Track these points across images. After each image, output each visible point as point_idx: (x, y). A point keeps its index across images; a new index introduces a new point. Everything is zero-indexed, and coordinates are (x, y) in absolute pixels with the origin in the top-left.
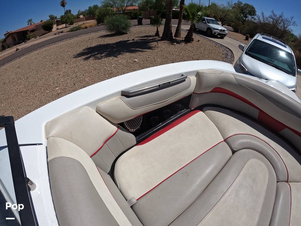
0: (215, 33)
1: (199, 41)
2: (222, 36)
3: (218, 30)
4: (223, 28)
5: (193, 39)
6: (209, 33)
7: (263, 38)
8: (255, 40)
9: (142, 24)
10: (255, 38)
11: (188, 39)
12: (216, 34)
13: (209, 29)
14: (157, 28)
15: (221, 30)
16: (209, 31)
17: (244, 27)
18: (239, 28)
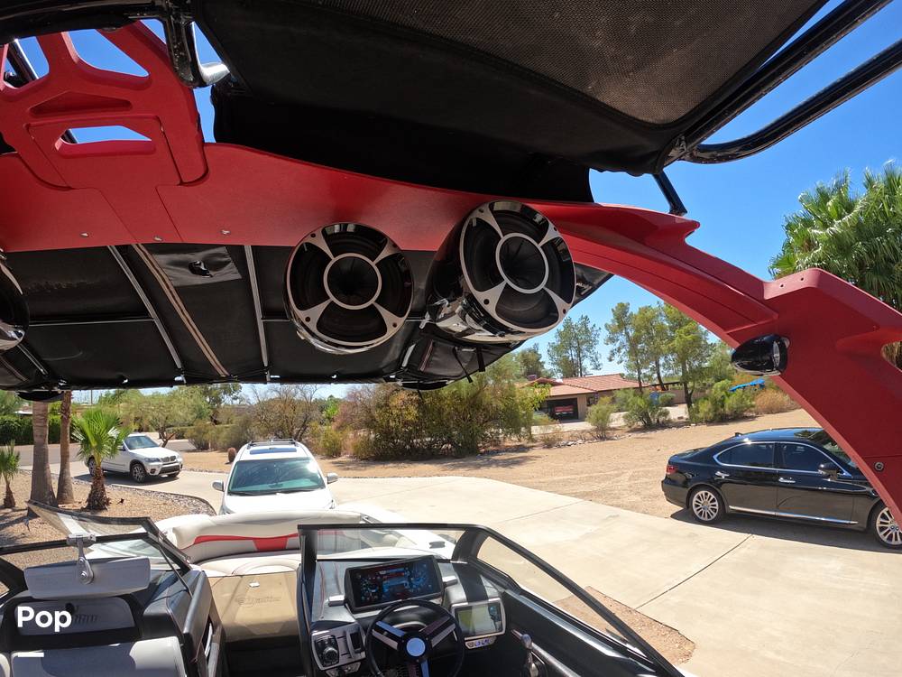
0: (153, 471)
1: (122, 501)
2: (171, 473)
3: (158, 460)
4: (169, 453)
5: (108, 500)
6: (138, 474)
7: (252, 453)
8: (239, 463)
10: (237, 458)
11: (96, 503)
12: (157, 473)
13: (136, 463)
14: (8, 483)
15: (166, 459)
16: (137, 469)
17: (219, 432)
18: (206, 437)
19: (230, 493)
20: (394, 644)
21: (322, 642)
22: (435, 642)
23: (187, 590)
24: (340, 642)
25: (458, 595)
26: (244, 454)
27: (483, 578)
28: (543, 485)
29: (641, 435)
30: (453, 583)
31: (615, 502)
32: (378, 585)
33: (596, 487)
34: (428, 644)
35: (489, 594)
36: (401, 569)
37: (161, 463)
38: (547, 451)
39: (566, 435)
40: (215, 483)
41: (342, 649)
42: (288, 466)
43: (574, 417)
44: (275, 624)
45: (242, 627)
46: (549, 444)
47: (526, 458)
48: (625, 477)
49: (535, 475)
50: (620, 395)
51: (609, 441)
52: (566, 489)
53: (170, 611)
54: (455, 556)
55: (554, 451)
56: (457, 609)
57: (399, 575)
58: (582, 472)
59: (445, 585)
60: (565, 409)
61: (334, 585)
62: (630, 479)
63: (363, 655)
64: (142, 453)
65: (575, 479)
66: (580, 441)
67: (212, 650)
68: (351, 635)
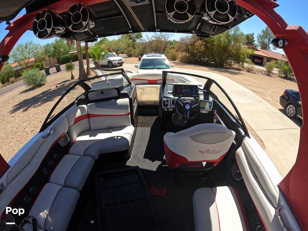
0: (115, 64)
2: (120, 64)
3: (116, 60)
4: (120, 58)
7: (147, 56)
8: (143, 59)
9: (50, 74)
10: (142, 58)
12: (116, 64)
13: (110, 62)
14: (72, 73)
15: (119, 60)
16: (110, 64)
17: (135, 51)
18: (131, 53)
19: (140, 68)
20: (182, 105)
21: (165, 101)
22: (193, 107)
23: (131, 88)
24: (169, 102)
25: (202, 97)
26: (145, 57)
27: (210, 95)
28: (242, 83)
29: (282, 79)
30: (202, 94)
31: (263, 97)
32: (182, 90)
33: (259, 90)
34: (191, 107)
35: (210, 99)
36: (188, 87)
37: (117, 61)
38: (247, 73)
39: (256, 70)
40: (135, 66)
41: (169, 104)
42: (159, 61)
43: (261, 64)
44: (152, 101)
45: (143, 102)
46: (249, 71)
47: (239, 73)
48: (270, 91)
49: (240, 79)
50: (279, 62)
51: (270, 77)
52: (249, 87)
53: (127, 92)
54: (204, 89)
55: (250, 74)
56: (201, 101)
57: (187, 88)
58: (256, 84)
59: (199, 94)
60: (258, 60)
61: (170, 89)
62: (271, 92)
63: (174, 106)
64: (111, 59)
65: (253, 85)
66: (260, 73)
67: (135, 105)
68: (172, 101)
